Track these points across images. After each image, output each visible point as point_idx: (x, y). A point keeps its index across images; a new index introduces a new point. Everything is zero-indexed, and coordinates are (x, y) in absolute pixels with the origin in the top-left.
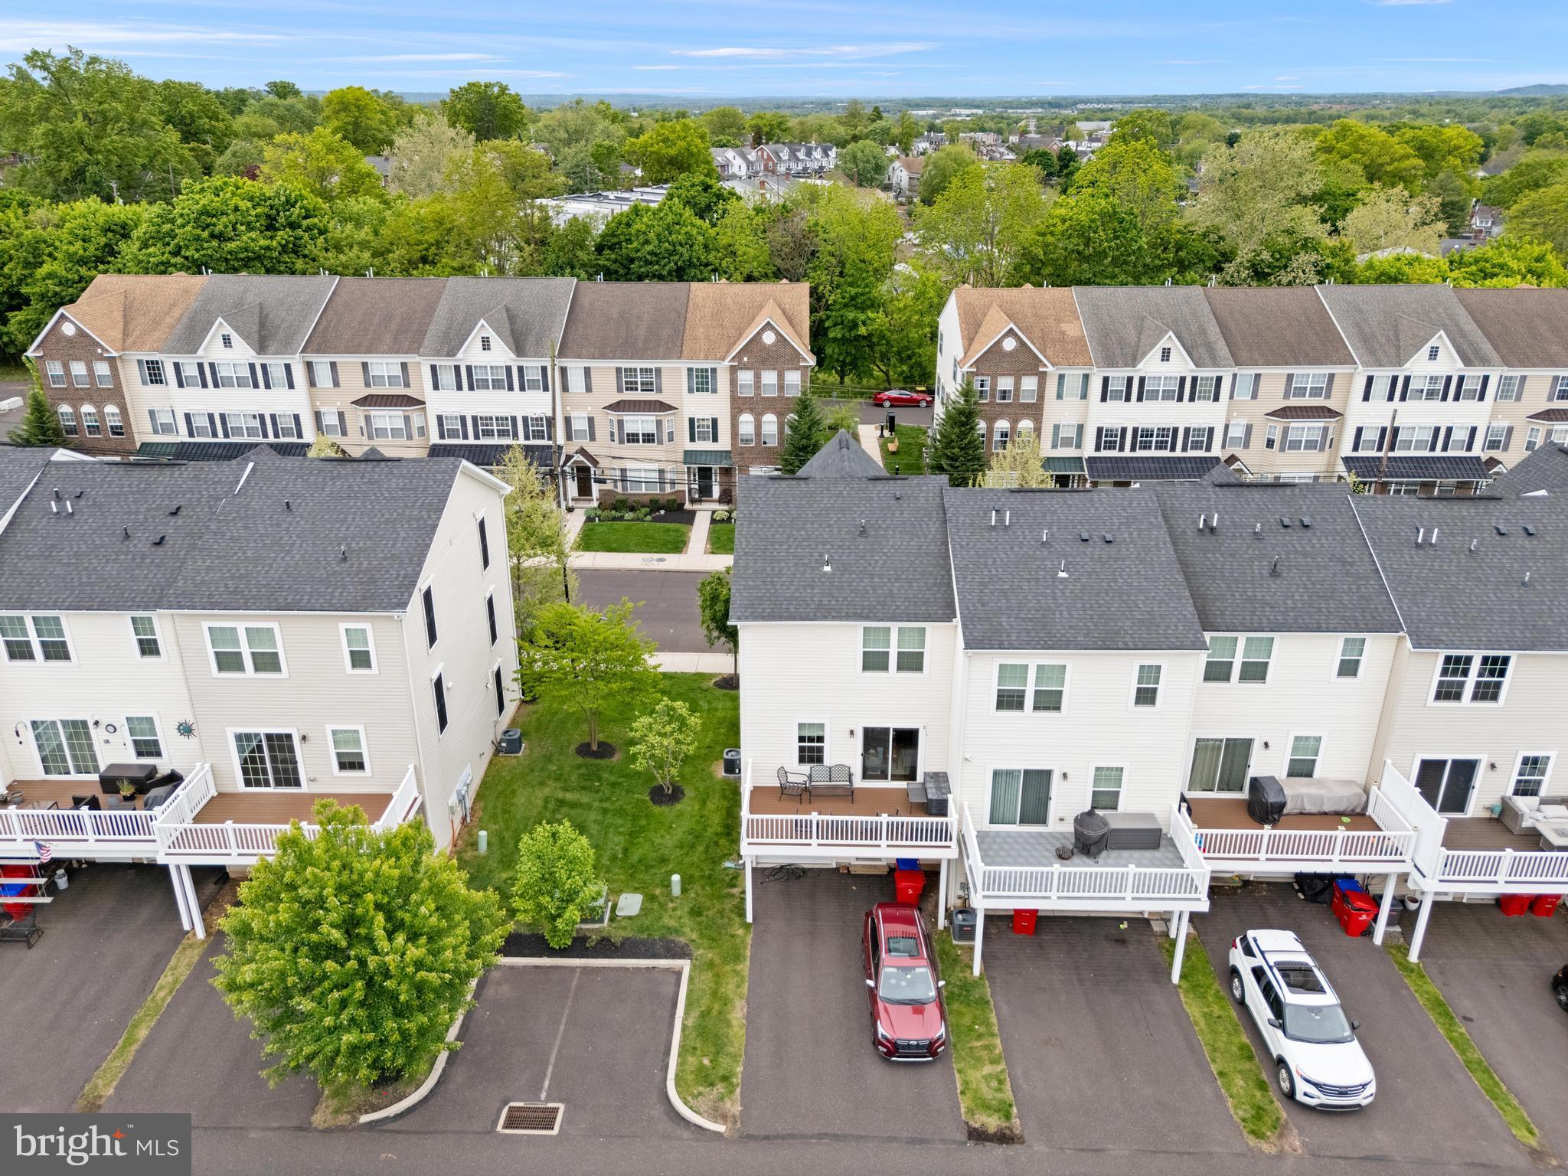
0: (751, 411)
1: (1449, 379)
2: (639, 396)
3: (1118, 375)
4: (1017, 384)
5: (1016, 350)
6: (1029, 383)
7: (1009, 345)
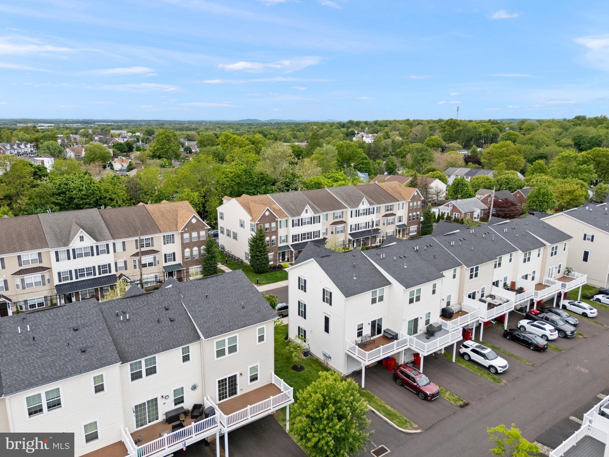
0: (189, 247)
1: (367, 209)
2: (145, 249)
3: (296, 218)
4: (270, 225)
5: (269, 215)
6: (273, 225)
7: (267, 213)
